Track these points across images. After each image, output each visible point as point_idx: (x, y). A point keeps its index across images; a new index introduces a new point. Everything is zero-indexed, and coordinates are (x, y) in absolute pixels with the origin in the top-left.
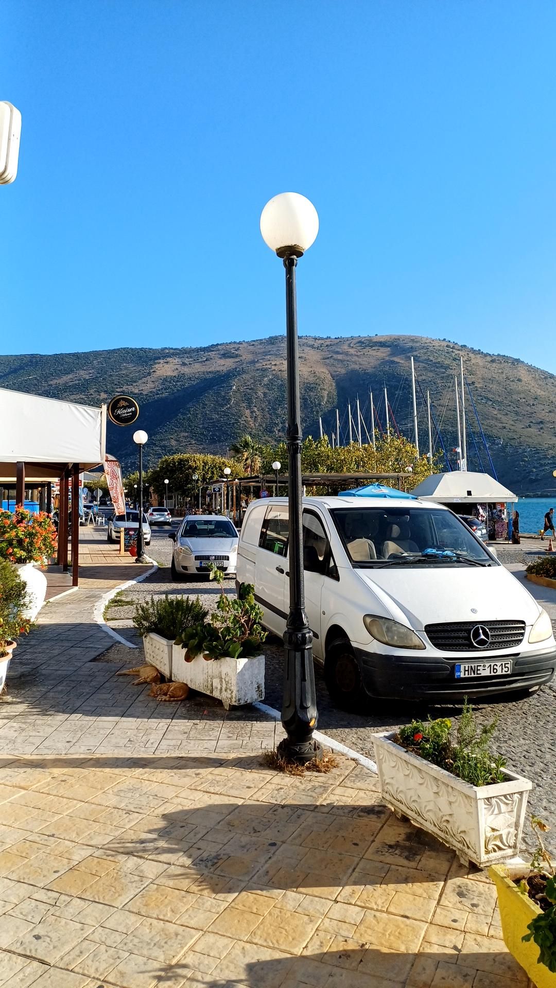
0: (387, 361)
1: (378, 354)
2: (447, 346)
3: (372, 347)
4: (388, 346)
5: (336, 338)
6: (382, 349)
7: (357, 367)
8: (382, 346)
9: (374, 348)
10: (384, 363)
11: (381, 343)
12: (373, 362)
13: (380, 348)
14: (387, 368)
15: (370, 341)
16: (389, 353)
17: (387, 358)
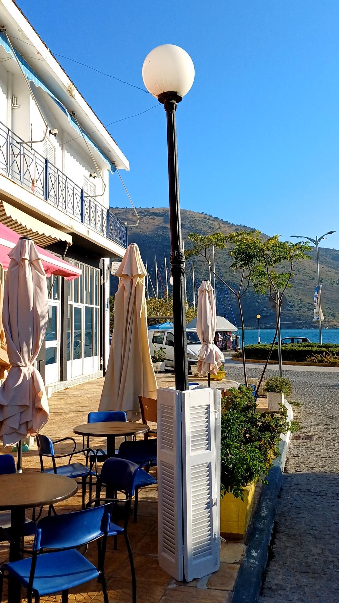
0: (161, 227)
1: (154, 221)
2: (204, 218)
3: (149, 216)
4: (162, 216)
5: (122, 208)
6: (157, 218)
7: (138, 231)
8: (157, 216)
9: (151, 217)
10: (159, 228)
11: (156, 213)
12: (151, 228)
13: (155, 217)
14: (161, 232)
15: (148, 212)
16: (162, 221)
17: (161, 225)
